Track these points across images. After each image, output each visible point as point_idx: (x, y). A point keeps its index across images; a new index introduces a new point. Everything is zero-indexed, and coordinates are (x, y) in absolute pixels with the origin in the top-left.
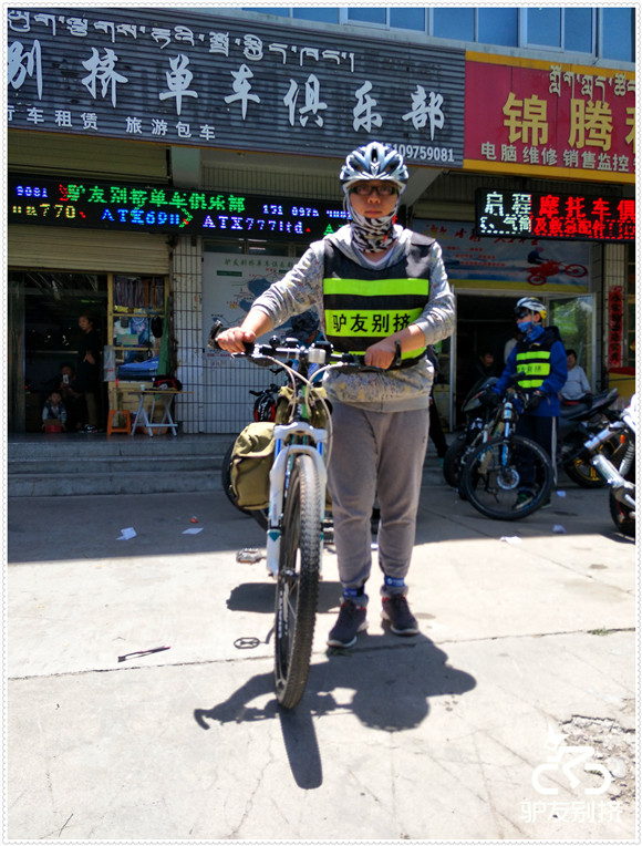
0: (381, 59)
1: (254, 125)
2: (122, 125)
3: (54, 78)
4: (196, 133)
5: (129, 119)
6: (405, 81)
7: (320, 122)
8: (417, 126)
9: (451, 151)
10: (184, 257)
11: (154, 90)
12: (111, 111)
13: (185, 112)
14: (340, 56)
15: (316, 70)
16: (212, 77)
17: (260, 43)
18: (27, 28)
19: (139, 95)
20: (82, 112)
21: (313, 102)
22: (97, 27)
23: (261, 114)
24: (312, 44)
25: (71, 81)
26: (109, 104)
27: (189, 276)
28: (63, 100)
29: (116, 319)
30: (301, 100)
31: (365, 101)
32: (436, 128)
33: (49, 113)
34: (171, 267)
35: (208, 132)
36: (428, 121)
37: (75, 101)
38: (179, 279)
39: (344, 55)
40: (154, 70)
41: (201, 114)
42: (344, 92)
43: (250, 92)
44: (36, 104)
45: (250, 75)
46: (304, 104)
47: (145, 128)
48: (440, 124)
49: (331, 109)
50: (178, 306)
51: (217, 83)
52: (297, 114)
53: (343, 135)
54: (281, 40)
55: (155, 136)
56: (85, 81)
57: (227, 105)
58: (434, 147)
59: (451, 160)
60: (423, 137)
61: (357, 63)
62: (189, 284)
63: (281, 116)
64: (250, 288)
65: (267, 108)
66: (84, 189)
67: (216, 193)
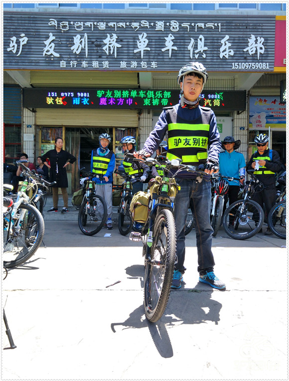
0: (234, 24)
1: (174, 60)
2: (119, 65)
3: (92, 48)
4: (149, 65)
5: (121, 62)
6: (245, 33)
7: (204, 56)
8: (251, 53)
9: (268, 64)
10: (144, 119)
11: (132, 49)
12: (115, 60)
13: (145, 57)
14: (214, 25)
15: (203, 33)
16: (157, 41)
17: (178, 23)
18: (82, 28)
19: (126, 52)
20: (103, 61)
21: (201, 47)
22: (109, 25)
23: (177, 55)
24: (201, 21)
25: (99, 48)
26: (114, 57)
27: (147, 127)
28: (95, 57)
29: (116, 147)
30: (196, 47)
31: (225, 44)
32: (260, 54)
33: (90, 63)
34: (139, 123)
35: (154, 65)
36: (256, 51)
37: (100, 57)
38: (142, 129)
39: (216, 25)
40: (132, 40)
41: (152, 57)
42: (216, 41)
43: (173, 46)
44: (85, 59)
45: (173, 38)
46: (197, 48)
47: (128, 65)
48: (262, 51)
49: (210, 49)
50: (142, 140)
51: (159, 43)
52: (194, 53)
53: (215, 61)
54: (187, 21)
55: (132, 68)
56: (104, 48)
57: (163, 52)
58: (259, 62)
59: (268, 68)
60: (254, 58)
61: (222, 27)
62: (146, 130)
63: (186, 55)
65: (180, 52)
66: (104, 92)
67: (159, 90)
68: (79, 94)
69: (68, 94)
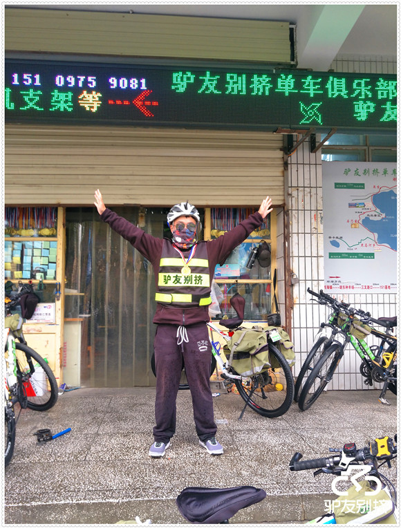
10: (301, 167)
27: (307, 189)
34: (285, 178)
38: (295, 193)
50: (294, 228)
62: (307, 198)
64: (374, 203)
66: (192, 77)
67: (361, 76)
68: (113, 81)
69: (77, 81)
